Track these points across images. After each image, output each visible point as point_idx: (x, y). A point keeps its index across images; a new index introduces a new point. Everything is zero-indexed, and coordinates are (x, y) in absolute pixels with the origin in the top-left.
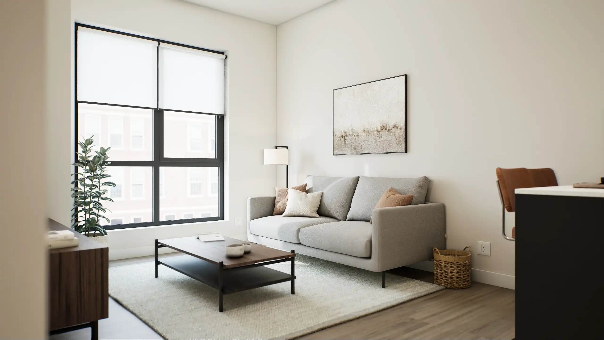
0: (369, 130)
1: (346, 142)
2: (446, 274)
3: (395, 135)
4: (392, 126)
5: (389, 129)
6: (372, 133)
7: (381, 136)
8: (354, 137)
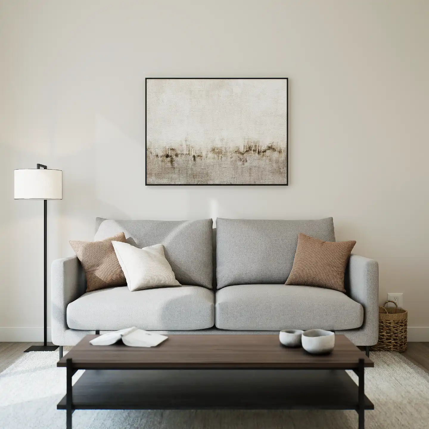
0: (223, 149)
1: (176, 165)
2: (396, 336)
3: (270, 160)
4: (265, 147)
5: (260, 150)
6: (229, 154)
7: (246, 160)
8: (193, 159)
